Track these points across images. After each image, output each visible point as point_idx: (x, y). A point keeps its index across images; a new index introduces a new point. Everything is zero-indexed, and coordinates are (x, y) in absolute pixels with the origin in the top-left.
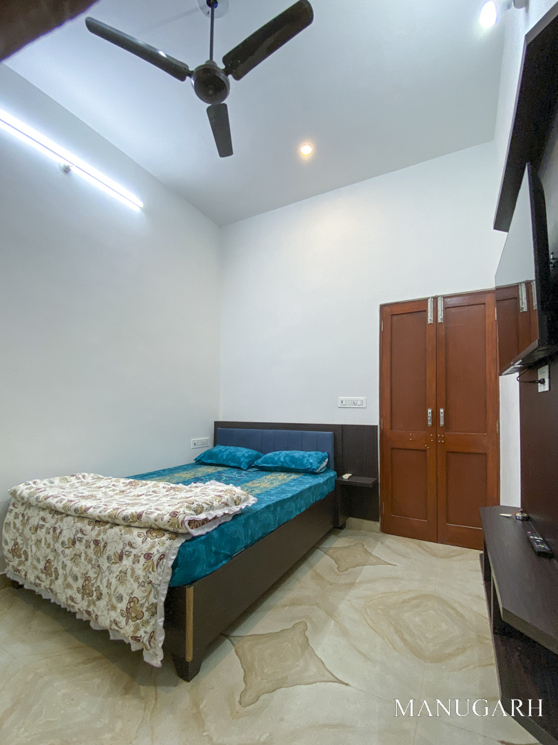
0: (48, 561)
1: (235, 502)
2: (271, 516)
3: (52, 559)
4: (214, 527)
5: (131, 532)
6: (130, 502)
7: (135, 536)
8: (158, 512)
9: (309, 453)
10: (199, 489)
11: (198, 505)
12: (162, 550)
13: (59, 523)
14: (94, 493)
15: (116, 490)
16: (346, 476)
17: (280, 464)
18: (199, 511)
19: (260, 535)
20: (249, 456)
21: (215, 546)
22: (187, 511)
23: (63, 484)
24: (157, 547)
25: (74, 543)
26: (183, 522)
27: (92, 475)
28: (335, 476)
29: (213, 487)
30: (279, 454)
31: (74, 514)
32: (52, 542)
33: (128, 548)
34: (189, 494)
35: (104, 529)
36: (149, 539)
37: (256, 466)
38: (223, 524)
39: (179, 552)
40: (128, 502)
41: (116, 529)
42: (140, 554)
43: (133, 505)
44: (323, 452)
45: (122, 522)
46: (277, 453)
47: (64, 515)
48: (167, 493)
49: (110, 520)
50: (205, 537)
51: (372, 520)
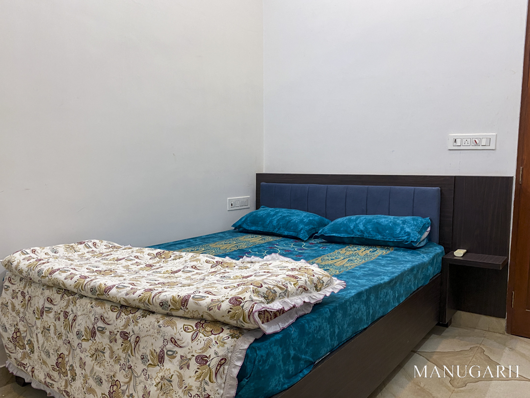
0: (60, 356)
1: (316, 287)
2: (363, 308)
3: (66, 353)
4: (291, 321)
5: (173, 325)
6: (166, 281)
7: (179, 329)
8: (211, 297)
9: (402, 218)
10: (257, 266)
11: (269, 289)
12: (222, 352)
13: (71, 306)
14: (113, 267)
15: (140, 264)
16: (459, 253)
17: (359, 233)
18: (270, 298)
19: (349, 334)
20: (310, 223)
21: (295, 349)
22: (255, 298)
23: (70, 254)
24: (215, 348)
25: (93, 334)
26: (251, 313)
27: (105, 242)
28: (442, 252)
29: (277, 263)
30: (356, 219)
31: (90, 295)
32: (64, 332)
33: (170, 346)
34: (245, 273)
35: (133, 317)
36: (201, 335)
37: (322, 237)
38: (301, 317)
39: (247, 356)
40: (162, 280)
41: (151, 319)
42: (189, 356)
43: (171, 285)
44: (424, 217)
45: (160, 309)
46: (353, 217)
47: (77, 296)
48: (213, 270)
49: (141, 305)
50: (280, 336)
51: (494, 316)
